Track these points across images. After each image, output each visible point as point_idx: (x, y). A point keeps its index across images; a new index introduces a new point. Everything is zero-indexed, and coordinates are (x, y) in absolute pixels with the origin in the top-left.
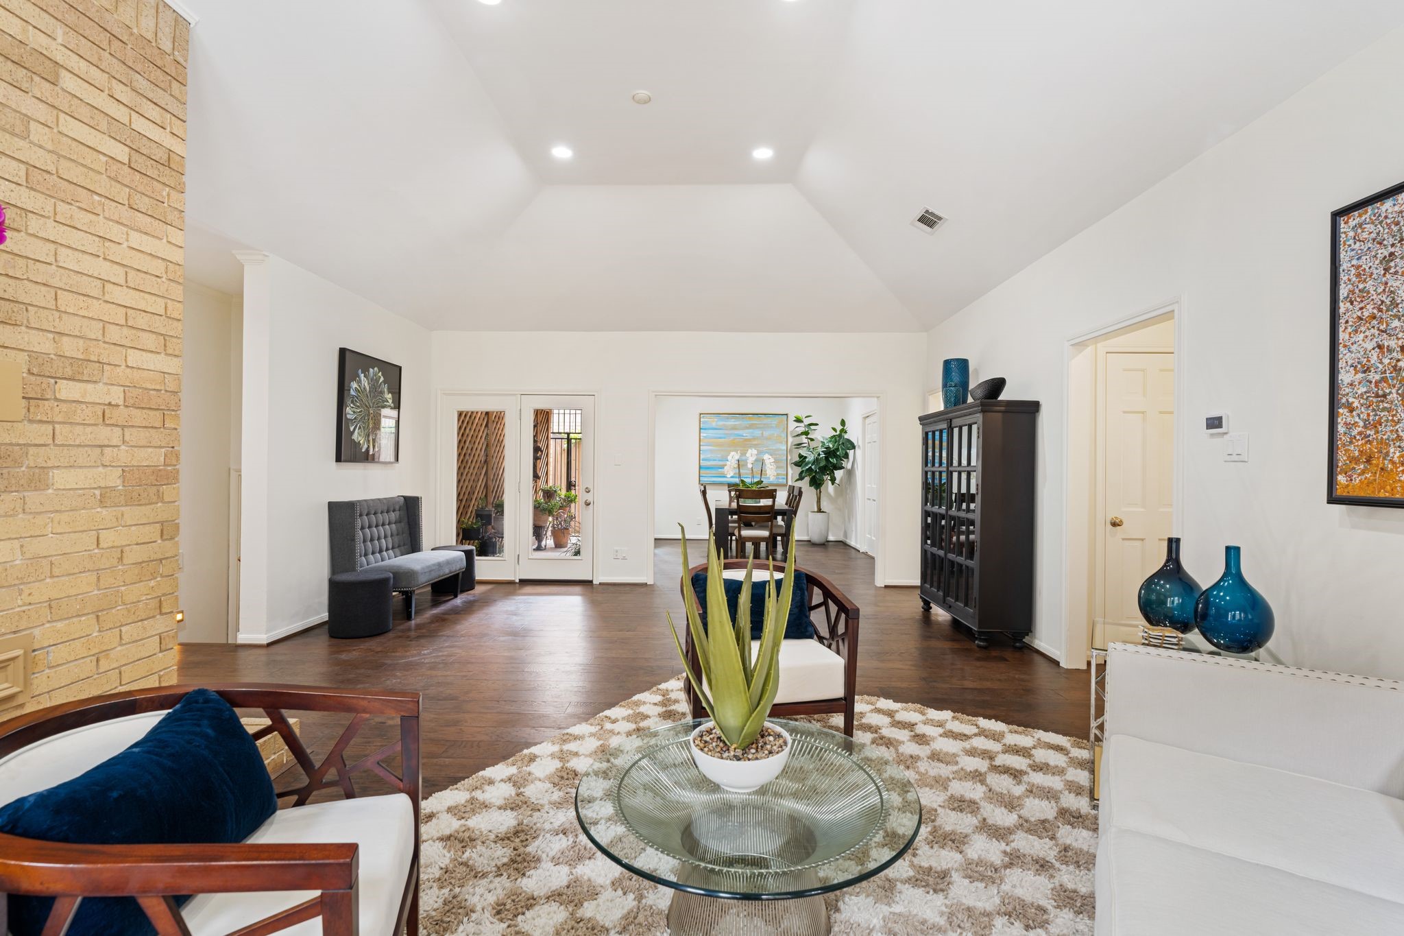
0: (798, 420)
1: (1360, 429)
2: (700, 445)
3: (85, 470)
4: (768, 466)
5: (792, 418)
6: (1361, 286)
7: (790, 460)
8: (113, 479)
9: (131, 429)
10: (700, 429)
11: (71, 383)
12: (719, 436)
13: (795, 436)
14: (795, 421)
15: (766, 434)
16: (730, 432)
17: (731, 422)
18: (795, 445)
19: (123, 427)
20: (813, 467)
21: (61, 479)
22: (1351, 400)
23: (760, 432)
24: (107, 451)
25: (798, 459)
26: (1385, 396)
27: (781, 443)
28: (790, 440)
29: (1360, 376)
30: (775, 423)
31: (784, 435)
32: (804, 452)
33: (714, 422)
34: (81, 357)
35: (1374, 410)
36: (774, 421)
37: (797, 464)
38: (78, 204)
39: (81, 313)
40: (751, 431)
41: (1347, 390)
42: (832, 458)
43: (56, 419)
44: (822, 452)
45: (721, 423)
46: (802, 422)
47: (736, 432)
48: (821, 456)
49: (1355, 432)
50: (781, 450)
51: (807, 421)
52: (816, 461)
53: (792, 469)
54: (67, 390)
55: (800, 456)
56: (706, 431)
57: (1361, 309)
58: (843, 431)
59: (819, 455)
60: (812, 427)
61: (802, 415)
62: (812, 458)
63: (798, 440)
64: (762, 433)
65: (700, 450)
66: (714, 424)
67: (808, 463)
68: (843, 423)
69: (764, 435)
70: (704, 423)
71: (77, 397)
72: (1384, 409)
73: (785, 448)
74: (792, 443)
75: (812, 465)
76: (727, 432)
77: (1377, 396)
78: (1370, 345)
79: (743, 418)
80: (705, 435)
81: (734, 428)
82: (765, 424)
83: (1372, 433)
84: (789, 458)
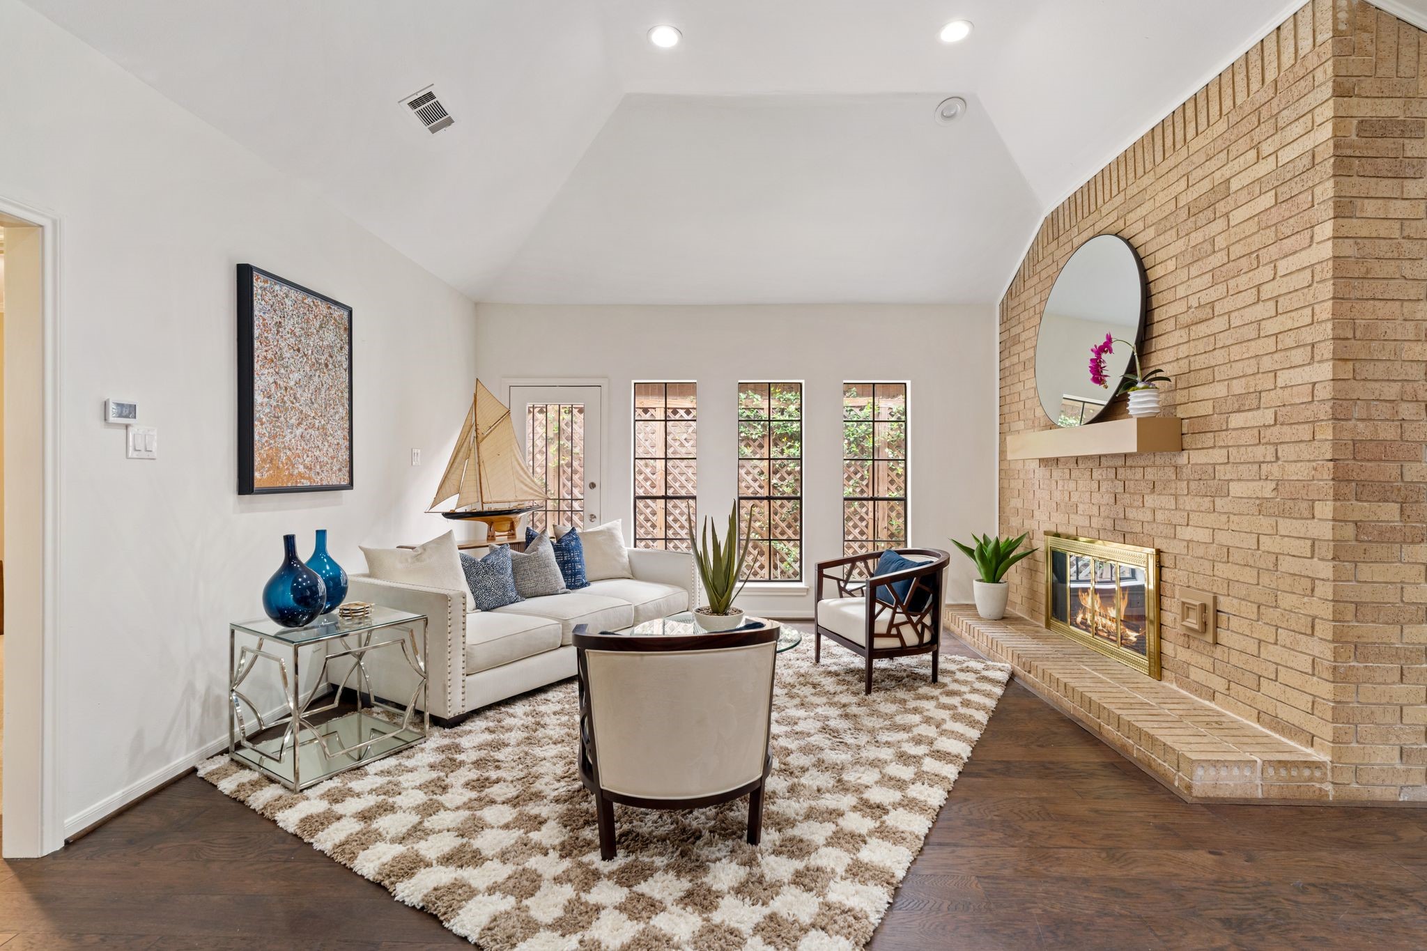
1: (266, 439)
3: (1249, 483)
6: (266, 335)
8: (1267, 490)
9: (1282, 446)
11: (1237, 414)
19: (1276, 444)
21: (1236, 489)
22: (262, 416)
24: (1263, 466)
26: (278, 418)
29: (266, 400)
34: (1244, 392)
35: (273, 426)
38: (1242, 272)
39: (1244, 357)
41: (260, 408)
43: (1230, 444)
49: (264, 440)
54: (1236, 420)
57: (266, 351)
71: (1242, 425)
72: (278, 427)
77: (275, 417)
78: (271, 380)
83: (273, 442)
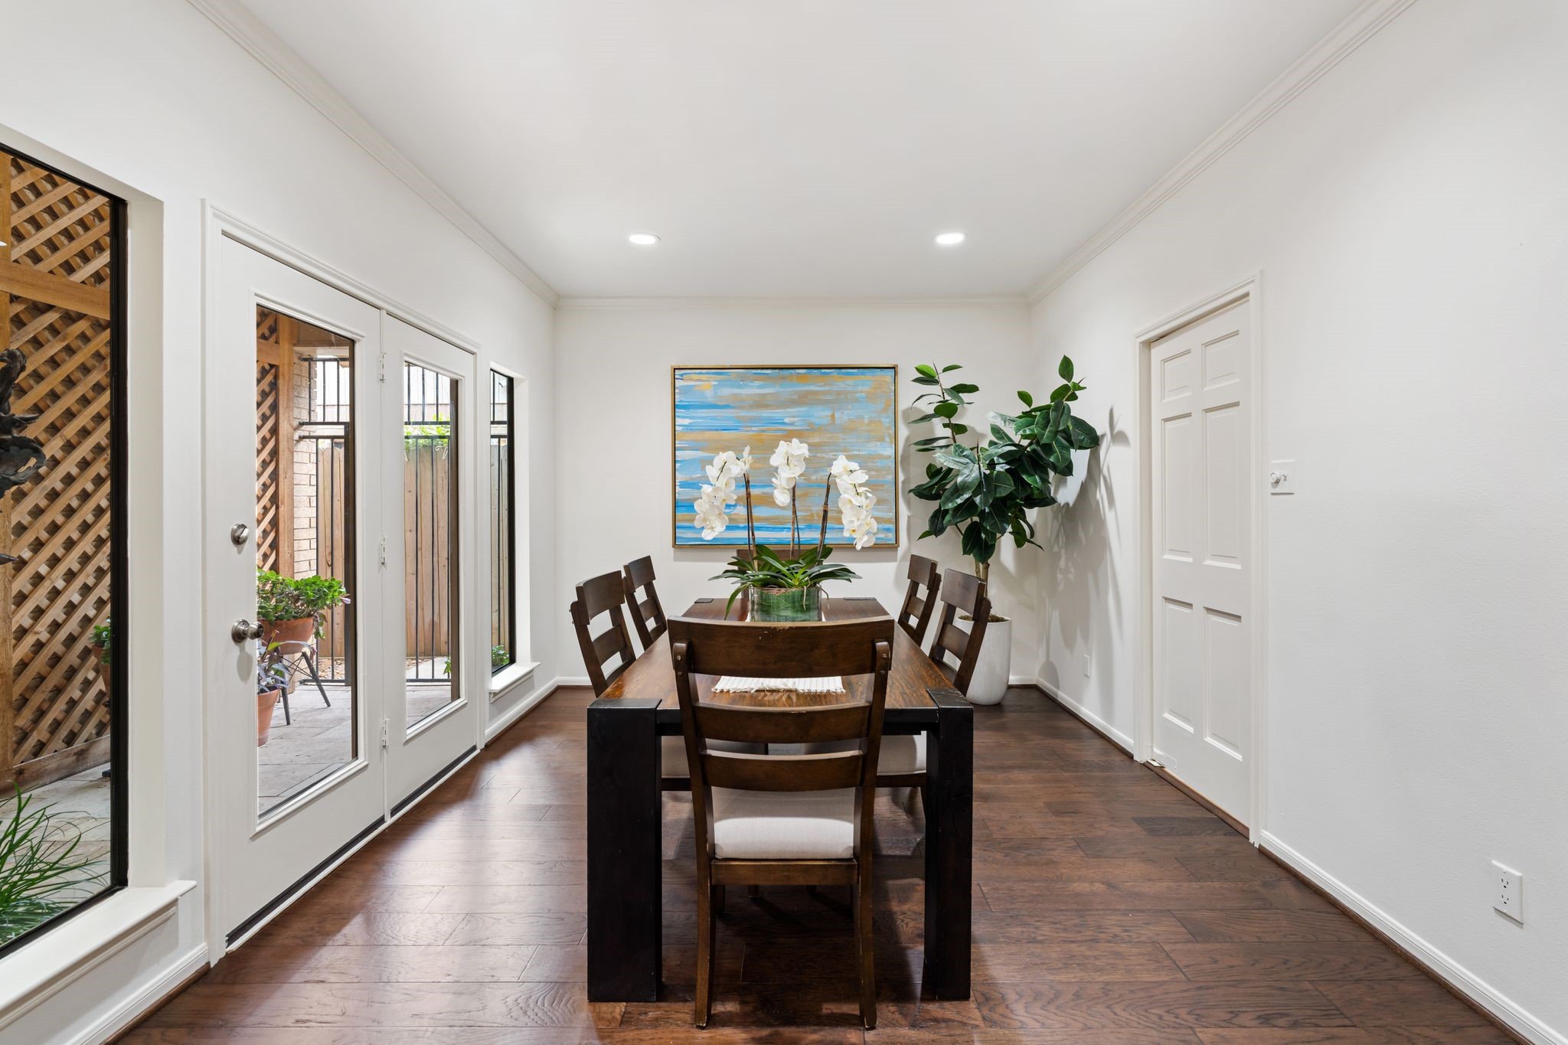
0: (927, 378)
2: (675, 449)
4: (845, 496)
5: (907, 374)
7: (904, 482)
10: (675, 406)
12: (724, 424)
13: (916, 421)
14: (917, 380)
15: (843, 417)
16: (753, 413)
17: (754, 389)
18: (917, 444)
20: (977, 500)
23: (829, 413)
25: (925, 480)
27: (881, 439)
28: (904, 432)
30: (865, 389)
31: (887, 421)
32: (942, 459)
33: (707, 387)
36: (862, 385)
37: (923, 493)
40: (803, 409)
42: (1030, 475)
44: (1001, 456)
45: (727, 391)
46: (936, 382)
47: (766, 413)
48: (998, 468)
50: (880, 457)
51: (948, 380)
52: (987, 482)
53: (908, 504)
55: (933, 471)
56: (691, 412)
58: (1066, 394)
59: (992, 465)
60: (965, 396)
61: (935, 362)
62: (975, 474)
63: (922, 432)
64: (833, 416)
65: (675, 462)
66: (709, 396)
67: (958, 490)
68: (1066, 368)
69: (838, 421)
70: (687, 390)
73: (890, 452)
74: (908, 439)
75: (975, 494)
76: (743, 413)
79: (784, 378)
80: (686, 422)
81: (760, 403)
82: (838, 393)
84: (901, 478)
